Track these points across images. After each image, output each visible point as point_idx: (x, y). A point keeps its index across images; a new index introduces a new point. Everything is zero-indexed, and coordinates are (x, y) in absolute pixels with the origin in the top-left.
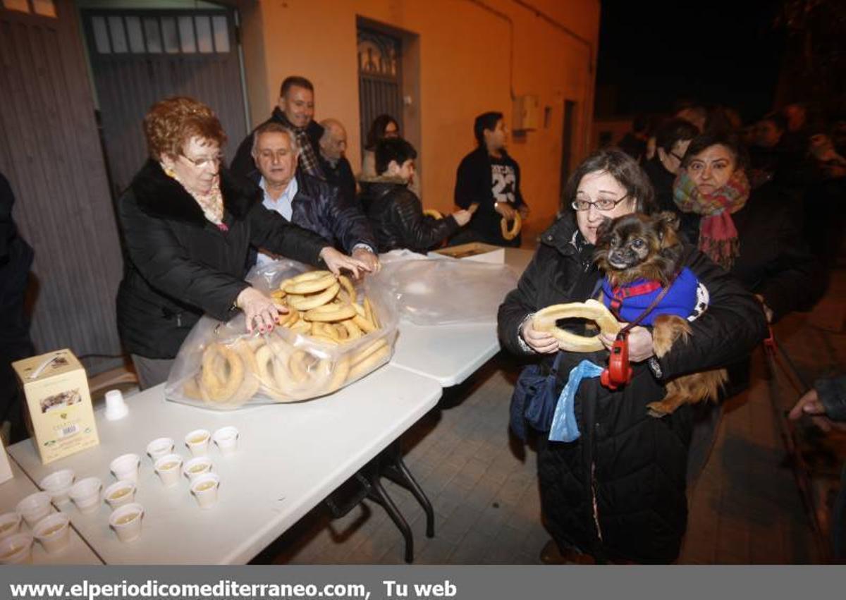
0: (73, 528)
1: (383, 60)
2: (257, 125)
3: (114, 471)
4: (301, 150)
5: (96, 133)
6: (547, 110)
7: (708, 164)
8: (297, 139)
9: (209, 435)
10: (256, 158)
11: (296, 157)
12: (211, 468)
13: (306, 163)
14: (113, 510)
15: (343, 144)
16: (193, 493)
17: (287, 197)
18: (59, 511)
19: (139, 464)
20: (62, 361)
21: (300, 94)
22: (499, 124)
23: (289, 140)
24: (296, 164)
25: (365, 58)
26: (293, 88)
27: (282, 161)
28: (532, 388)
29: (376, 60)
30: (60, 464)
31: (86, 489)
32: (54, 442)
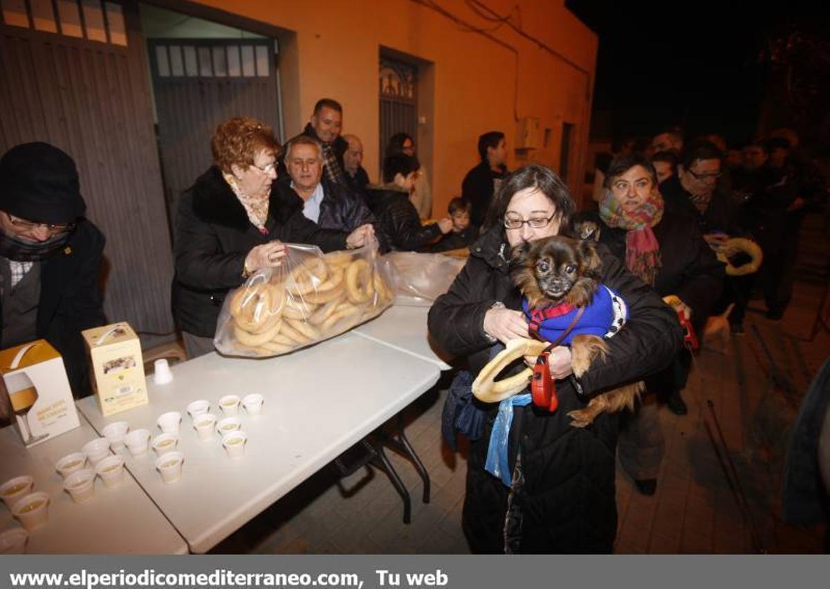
0: (126, 468)
1: (402, 86)
2: (289, 138)
3: (160, 424)
4: (326, 162)
5: (155, 143)
6: (548, 131)
7: (632, 184)
8: (324, 152)
9: (239, 400)
10: (287, 167)
11: (322, 167)
12: (240, 427)
13: (330, 173)
14: (158, 456)
15: (358, 155)
16: (224, 447)
17: (315, 200)
18: (114, 454)
19: (181, 420)
20: (121, 332)
21: (330, 114)
22: (501, 143)
23: (317, 151)
24: (321, 173)
25: (386, 83)
26: (324, 108)
27: (310, 170)
28: (462, 399)
29: (395, 84)
30: (116, 418)
31: (137, 439)
32: (112, 398)
